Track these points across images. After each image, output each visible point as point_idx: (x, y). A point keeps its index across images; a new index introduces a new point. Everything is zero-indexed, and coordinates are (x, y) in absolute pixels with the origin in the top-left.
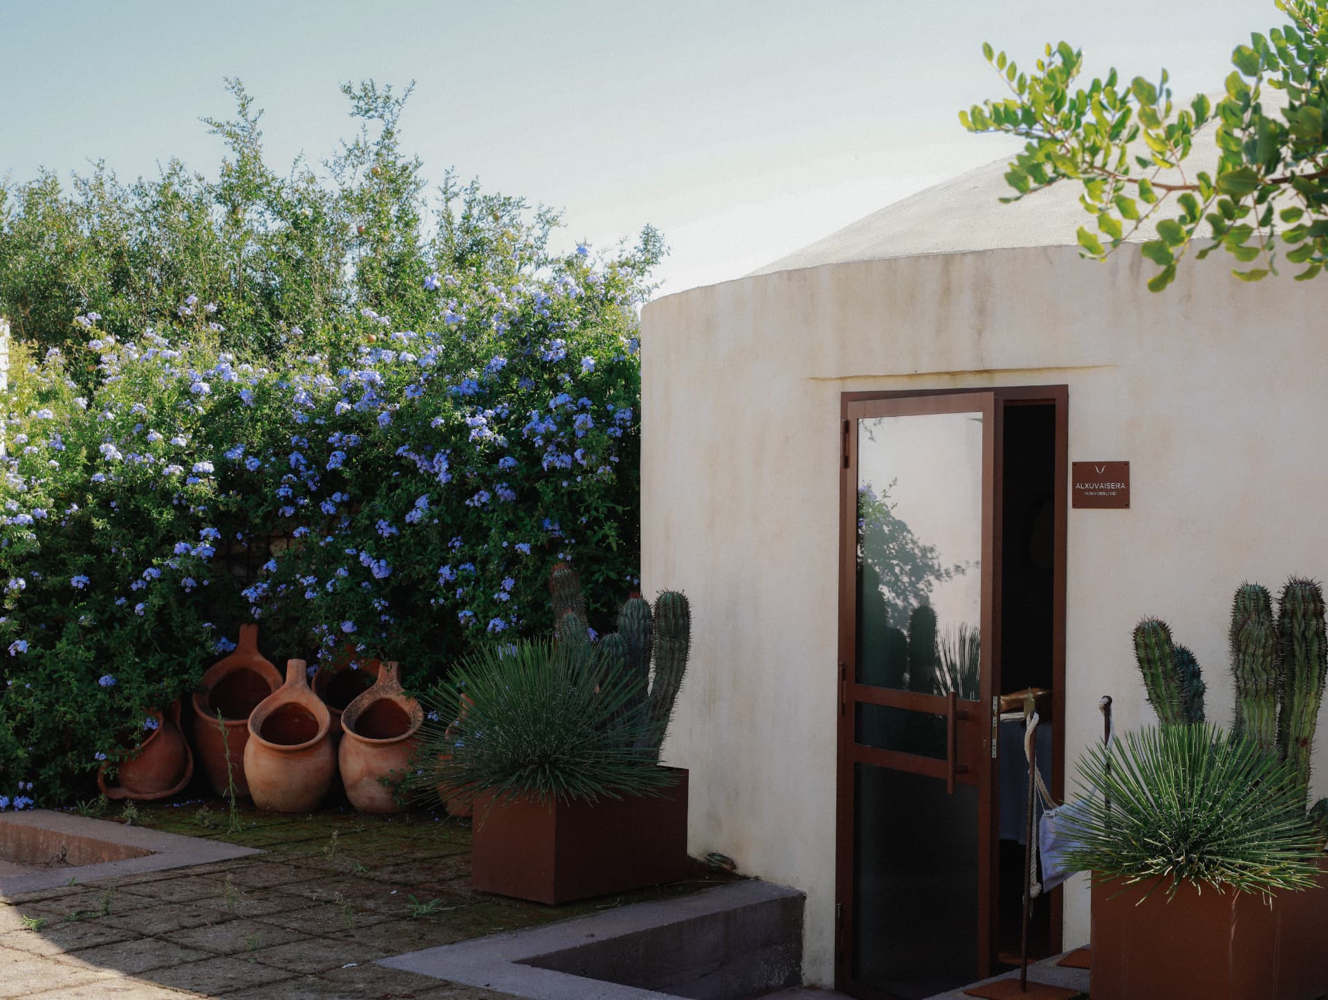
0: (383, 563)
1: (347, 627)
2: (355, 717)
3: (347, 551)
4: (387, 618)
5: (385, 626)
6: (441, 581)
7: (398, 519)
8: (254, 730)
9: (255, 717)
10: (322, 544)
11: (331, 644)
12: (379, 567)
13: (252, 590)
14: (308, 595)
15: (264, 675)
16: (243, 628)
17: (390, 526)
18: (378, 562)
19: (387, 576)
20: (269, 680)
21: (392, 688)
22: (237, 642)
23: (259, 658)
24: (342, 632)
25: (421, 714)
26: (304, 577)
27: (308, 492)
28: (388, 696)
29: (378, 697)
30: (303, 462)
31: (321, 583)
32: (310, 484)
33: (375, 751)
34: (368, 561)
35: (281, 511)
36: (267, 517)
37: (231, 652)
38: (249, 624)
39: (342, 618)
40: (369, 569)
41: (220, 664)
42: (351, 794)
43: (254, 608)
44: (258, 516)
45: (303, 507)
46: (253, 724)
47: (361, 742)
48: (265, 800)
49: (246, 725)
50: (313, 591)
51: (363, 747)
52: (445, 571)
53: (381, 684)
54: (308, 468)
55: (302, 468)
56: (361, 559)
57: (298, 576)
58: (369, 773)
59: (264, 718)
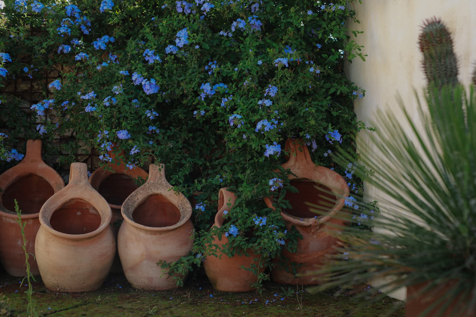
0: (153, 81)
1: (123, 135)
2: (132, 210)
3: (121, 72)
4: (154, 128)
5: (153, 135)
6: (203, 96)
7: (160, 50)
8: (45, 222)
9: (45, 211)
10: (99, 68)
11: (109, 149)
12: (150, 84)
13: (39, 104)
14: (88, 109)
15: (47, 179)
16: (29, 143)
17: (155, 54)
18: (149, 80)
19: (156, 92)
20: (52, 183)
21: (161, 184)
22: (25, 154)
23: (43, 165)
24: (118, 139)
25: (188, 206)
26: (84, 94)
27: (82, 35)
28: (158, 192)
29: (150, 193)
30: (78, 11)
31: (100, 97)
32: (83, 28)
33: (154, 237)
34: (140, 80)
35: (60, 48)
36: (50, 49)
37: (20, 161)
38: (34, 140)
39: (119, 126)
40: (140, 87)
41: (11, 170)
42: (130, 276)
43: (39, 125)
44: (43, 48)
45: (77, 46)
46: (43, 216)
47: (141, 229)
48: (56, 282)
49: (37, 218)
50: (93, 105)
51: (142, 234)
52: (207, 88)
53: (152, 181)
54: (82, 15)
55: (77, 15)
56: (134, 78)
57: (79, 93)
58: (149, 257)
59: (52, 212)
